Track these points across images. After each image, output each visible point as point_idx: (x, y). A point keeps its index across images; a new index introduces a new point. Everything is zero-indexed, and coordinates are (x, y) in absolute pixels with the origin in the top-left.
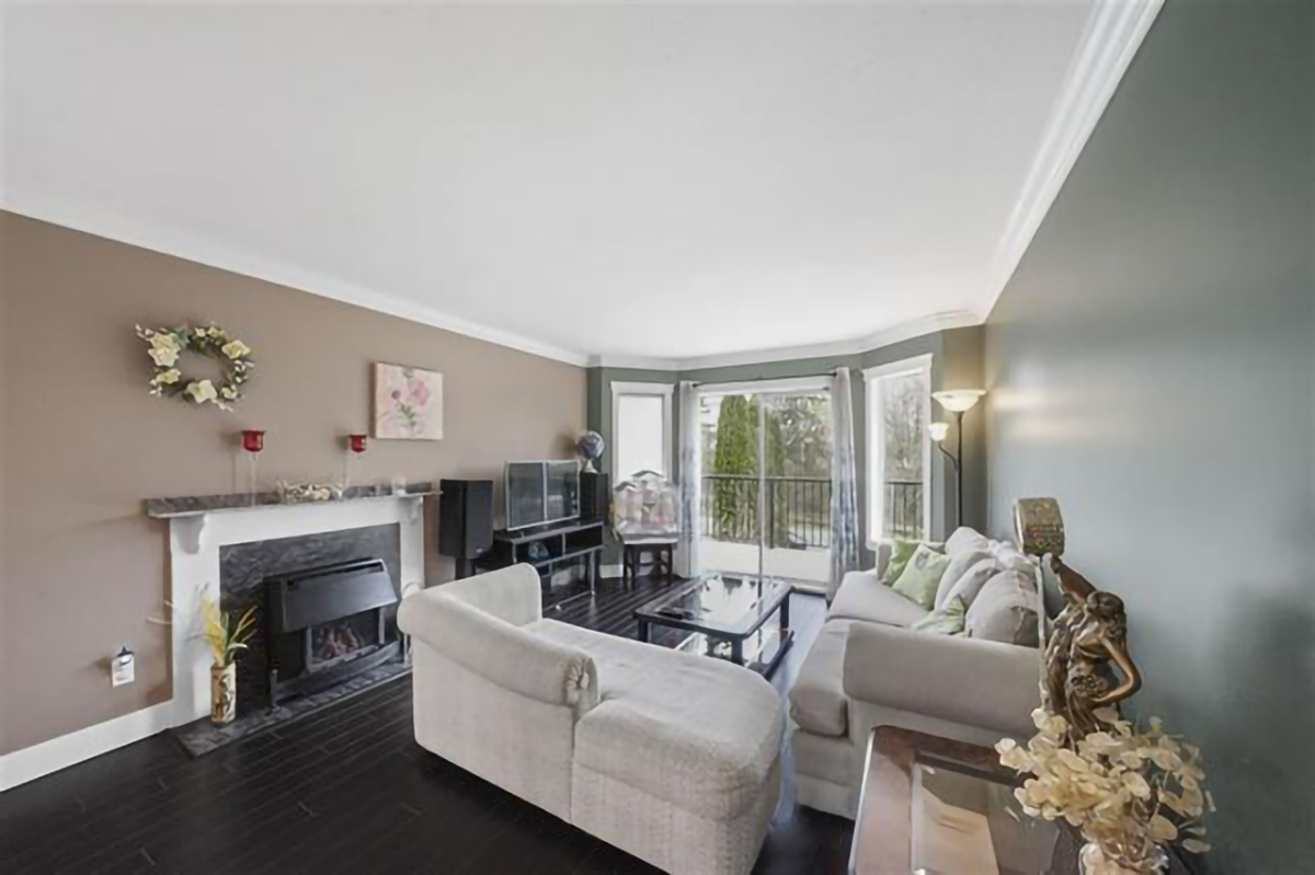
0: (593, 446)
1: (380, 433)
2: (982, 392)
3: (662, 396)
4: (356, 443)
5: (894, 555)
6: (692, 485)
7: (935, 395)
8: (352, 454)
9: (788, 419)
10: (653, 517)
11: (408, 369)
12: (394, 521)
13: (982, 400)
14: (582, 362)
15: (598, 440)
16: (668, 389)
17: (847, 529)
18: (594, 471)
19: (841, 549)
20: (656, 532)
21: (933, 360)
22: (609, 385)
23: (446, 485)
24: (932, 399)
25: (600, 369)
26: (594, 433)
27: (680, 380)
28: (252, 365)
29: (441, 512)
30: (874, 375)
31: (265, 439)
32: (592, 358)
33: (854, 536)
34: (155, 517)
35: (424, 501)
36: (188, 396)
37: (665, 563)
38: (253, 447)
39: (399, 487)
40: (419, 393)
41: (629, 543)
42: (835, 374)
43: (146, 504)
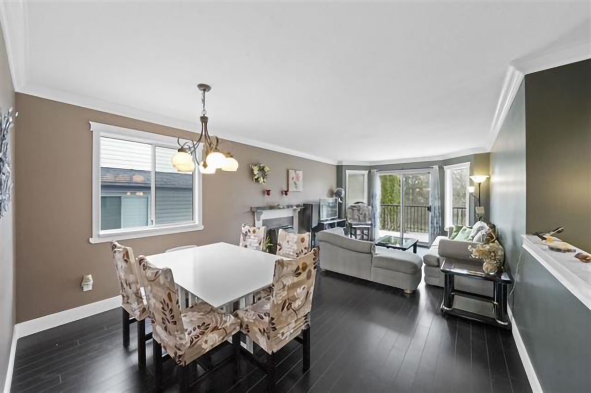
0: (341, 193)
1: (290, 190)
2: (488, 177)
3: (364, 175)
4: (286, 193)
5: (454, 230)
6: (376, 207)
7: (471, 177)
8: (284, 196)
10: (362, 218)
11: (295, 171)
12: (291, 215)
13: (489, 179)
14: (336, 163)
15: (342, 191)
16: (366, 172)
17: (437, 223)
18: (341, 202)
19: (434, 230)
20: (363, 223)
21: (471, 164)
22: (345, 171)
23: (304, 205)
24: (471, 179)
25: (342, 166)
26: (341, 189)
27: (371, 169)
28: (269, 173)
29: (303, 214)
30: (448, 168)
31: (271, 192)
32: (340, 162)
33: (439, 227)
34: (254, 212)
35: (299, 210)
36: (258, 182)
37: (366, 235)
38: (268, 194)
39: (294, 205)
40: (298, 178)
41: (354, 226)
42: (432, 168)
43: (251, 208)
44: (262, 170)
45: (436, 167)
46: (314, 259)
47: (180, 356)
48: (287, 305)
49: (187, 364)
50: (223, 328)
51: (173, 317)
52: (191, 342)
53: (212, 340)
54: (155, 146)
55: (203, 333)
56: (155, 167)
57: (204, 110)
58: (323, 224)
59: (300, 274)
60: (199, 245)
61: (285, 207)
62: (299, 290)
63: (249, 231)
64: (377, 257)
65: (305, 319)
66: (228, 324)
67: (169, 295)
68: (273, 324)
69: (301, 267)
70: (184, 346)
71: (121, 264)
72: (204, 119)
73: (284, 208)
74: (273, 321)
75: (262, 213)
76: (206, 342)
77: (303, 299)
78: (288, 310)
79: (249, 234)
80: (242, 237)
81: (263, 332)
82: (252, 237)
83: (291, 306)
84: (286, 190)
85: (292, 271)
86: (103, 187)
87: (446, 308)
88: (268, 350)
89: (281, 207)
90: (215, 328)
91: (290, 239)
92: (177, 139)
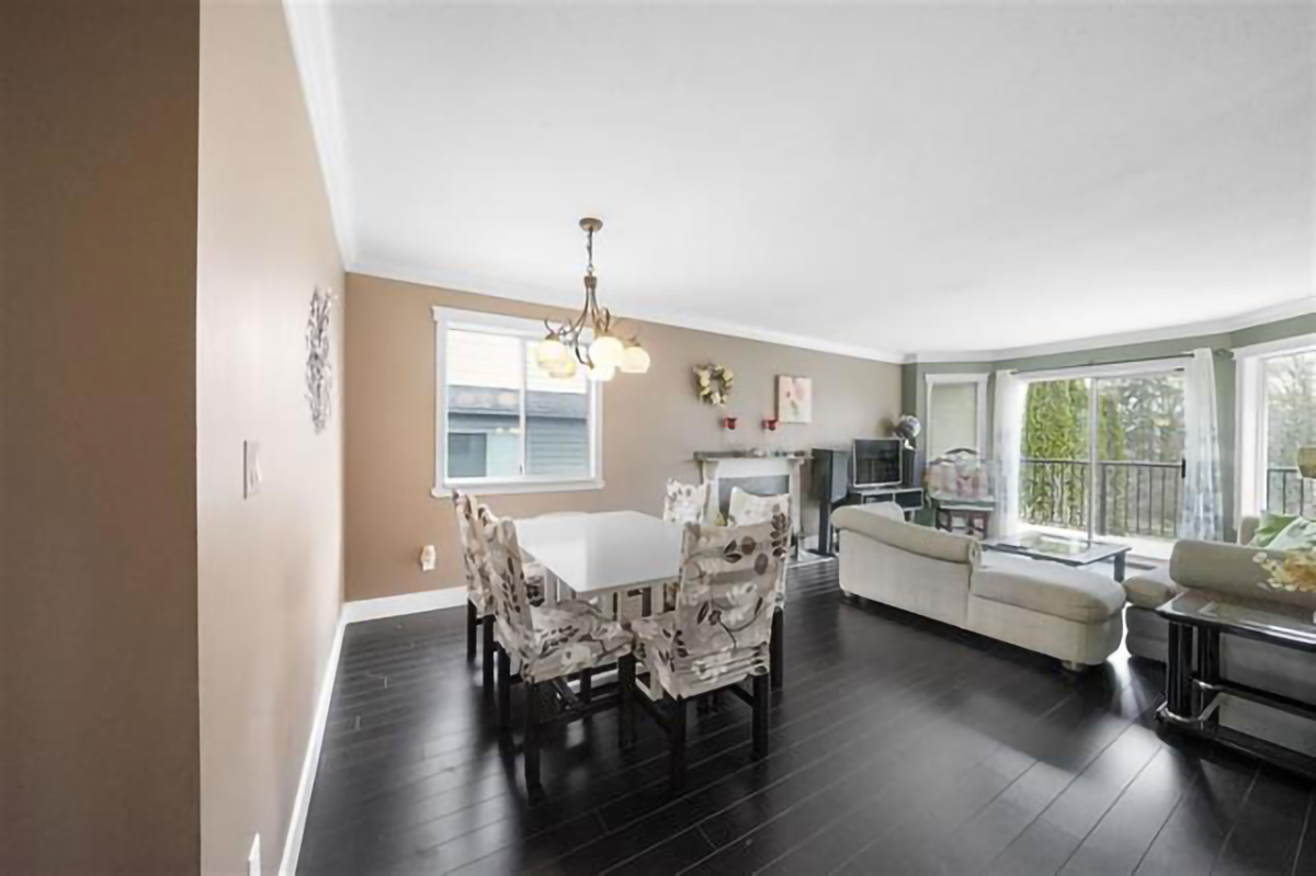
0: (911, 428)
1: (781, 419)
3: (976, 385)
4: (772, 425)
5: (1263, 527)
8: (768, 431)
9: (1130, 397)
10: (967, 488)
11: (794, 378)
12: (784, 473)
14: (898, 359)
15: (915, 423)
16: (982, 378)
18: (911, 448)
20: (970, 500)
22: (924, 378)
23: (815, 452)
25: (915, 365)
26: (910, 417)
27: (994, 368)
28: (732, 383)
29: (813, 471)
30: (1247, 355)
31: (737, 423)
32: (908, 356)
33: (1216, 518)
34: (701, 460)
35: (802, 462)
36: (711, 401)
37: (979, 529)
38: (732, 427)
39: (791, 453)
40: (799, 393)
41: (942, 507)
42: (1192, 355)
43: (696, 454)
44: (718, 376)
45: (1206, 354)
46: (773, 534)
47: (526, 666)
48: (710, 613)
49: (536, 681)
50: (601, 642)
51: (515, 599)
52: (545, 649)
53: (579, 655)
54: (524, 339)
55: (565, 640)
56: (525, 383)
57: (591, 265)
58: (860, 495)
59: (737, 557)
60: (590, 511)
61: (769, 453)
62: (737, 591)
63: (680, 492)
64: (983, 574)
65: (756, 655)
66: (609, 636)
67: (510, 561)
68: (681, 643)
69: (739, 543)
70: (531, 650)
71: (464, 523)
72: (590, 282)
73: (764, 456)
74: (681, 638)
75: (716, 463)
76: (569, 655)
77: (749, 610)
78: (713, 623)
79: (679, 497)
80: (667, 506)
81: (665, 658)
82: (686, 504)
83: (719, 618)
84: (772, 418)
85: (721, 548)
86: (452, 416)
87: (1171, 715)
88: (671, 688)
89: (760, 453)
90: (586, 638)
91: (753, 508)
92: (543, 323)
